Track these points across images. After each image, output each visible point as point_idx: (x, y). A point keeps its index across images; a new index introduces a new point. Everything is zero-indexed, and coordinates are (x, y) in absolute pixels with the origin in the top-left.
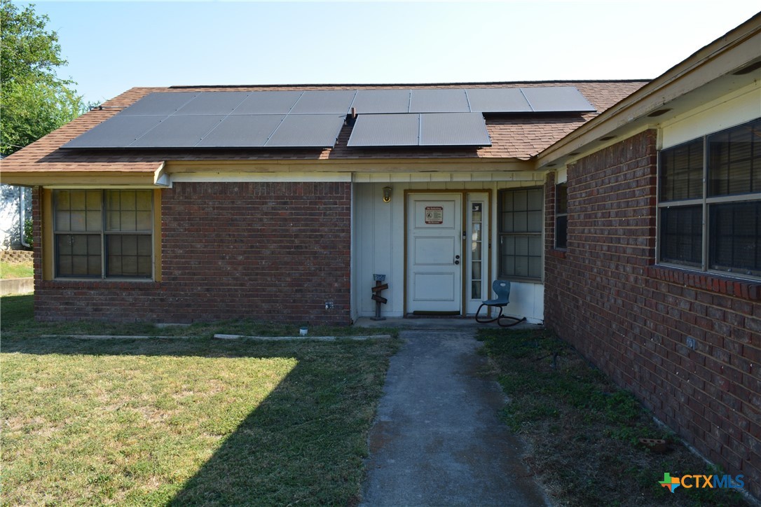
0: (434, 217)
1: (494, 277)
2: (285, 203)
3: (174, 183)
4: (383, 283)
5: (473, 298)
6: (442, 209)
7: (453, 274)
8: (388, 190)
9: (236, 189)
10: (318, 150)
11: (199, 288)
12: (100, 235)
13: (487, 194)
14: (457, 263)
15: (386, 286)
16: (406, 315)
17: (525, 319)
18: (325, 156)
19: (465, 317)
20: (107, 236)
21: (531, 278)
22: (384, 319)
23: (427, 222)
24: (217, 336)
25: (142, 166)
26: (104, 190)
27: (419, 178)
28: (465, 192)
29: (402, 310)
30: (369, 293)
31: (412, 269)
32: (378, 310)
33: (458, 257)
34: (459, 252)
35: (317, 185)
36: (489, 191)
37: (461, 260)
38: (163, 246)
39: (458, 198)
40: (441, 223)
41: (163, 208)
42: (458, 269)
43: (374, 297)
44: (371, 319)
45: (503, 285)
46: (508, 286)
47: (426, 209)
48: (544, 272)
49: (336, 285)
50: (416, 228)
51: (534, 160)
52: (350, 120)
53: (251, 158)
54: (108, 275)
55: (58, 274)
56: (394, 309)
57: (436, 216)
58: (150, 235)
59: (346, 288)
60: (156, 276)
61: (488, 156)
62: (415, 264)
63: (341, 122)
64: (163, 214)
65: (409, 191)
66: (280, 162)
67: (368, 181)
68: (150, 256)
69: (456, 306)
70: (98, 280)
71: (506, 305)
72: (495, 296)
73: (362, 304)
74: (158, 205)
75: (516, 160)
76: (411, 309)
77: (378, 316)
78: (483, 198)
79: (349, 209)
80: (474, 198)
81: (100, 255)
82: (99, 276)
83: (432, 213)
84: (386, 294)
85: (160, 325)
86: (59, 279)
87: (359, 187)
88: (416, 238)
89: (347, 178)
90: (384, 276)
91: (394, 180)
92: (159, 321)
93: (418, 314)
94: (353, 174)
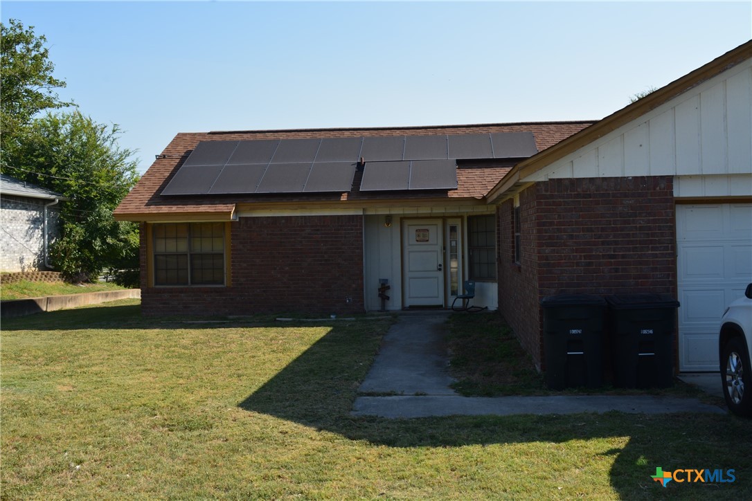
0: (422, 237)
1: (467, 279)
2: (318, 230)
3: (240, 218)
4: (387, 285)
5: (452, 295)
6: (428, 231)
7: (437, 278)
8: (389, 219)
9: (283, 221)
10: (340, 194)
11: (258, 290)
12: (186, 255)
13: (460, 220)
14: (440, 270)
15: (388, 288)
16: (404, 308)
17: (486, 308)
18: (344, 198)
19: (446, 308)
20: (191, 255)
21: (490, 278)
22: (388, 311)
23: (417, 241)
24: (277, 319)
25: (221, 208)
26: (190, 224)
27: (409, 211)
28: (444, 218)
29: (400, 304)
30: (376, 292)
31: (408, 275)
32: (383, 305)
33: (440, 265)
34: (441, 261)
35: (339, 217)
36: (462, 217)
37: (442, 267)
38: (233, 262)
39: (440, 222)
40: (427, 241)
41: (232, 235)
42: (441, 274)
43: (380, 295)
44: (378, 311)
45: (470, 284)
46: (474, 285)
47: (417, 231)
48: (497, 273)
49: (354, 286)
50: (409, 245)
51: (484, 198)
52: (360, 167)
53: (294, 200)
54: (192, 283)
55: (156, 284)
56: (395, 304)
57: (424, 236)
58: (222, 254)
59: (360, 288)
60: (227, 282)
61: (455, 196)
62: (410, 271)
63: (354, 169)
64: (232, 239)
65: (403, 219)
66: (315, 202)
67: (374, 213)
68: (223, 269)
69: (440, 301)
70: (186, 286)
71: (472, 297)
72: (467, 293)
73: (372, 301)
74: (228, 233)
75: (473, 198)
76: (408, 304)
77: (383, 308)
78: (458, 223)
79: (361, 233)
80: (451, 222)
81: (187, 269)
82: (186, 283)
83: (421, 234)
84: (389, 293)
85: (231, 317)
86: (158, 287)
87: (368, 218)
88: (410, 252)
89: (360, 213)
90: (387, 280)
91: (393, 212)
92: (230, 314)
93: (412, 308)
94: (364, 210)
